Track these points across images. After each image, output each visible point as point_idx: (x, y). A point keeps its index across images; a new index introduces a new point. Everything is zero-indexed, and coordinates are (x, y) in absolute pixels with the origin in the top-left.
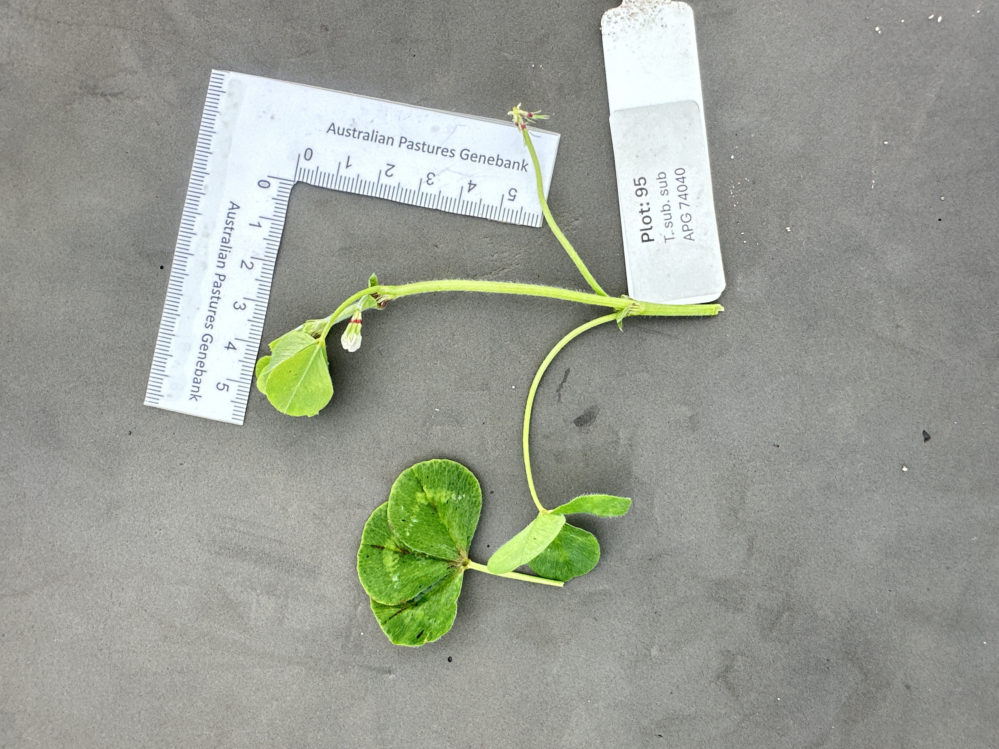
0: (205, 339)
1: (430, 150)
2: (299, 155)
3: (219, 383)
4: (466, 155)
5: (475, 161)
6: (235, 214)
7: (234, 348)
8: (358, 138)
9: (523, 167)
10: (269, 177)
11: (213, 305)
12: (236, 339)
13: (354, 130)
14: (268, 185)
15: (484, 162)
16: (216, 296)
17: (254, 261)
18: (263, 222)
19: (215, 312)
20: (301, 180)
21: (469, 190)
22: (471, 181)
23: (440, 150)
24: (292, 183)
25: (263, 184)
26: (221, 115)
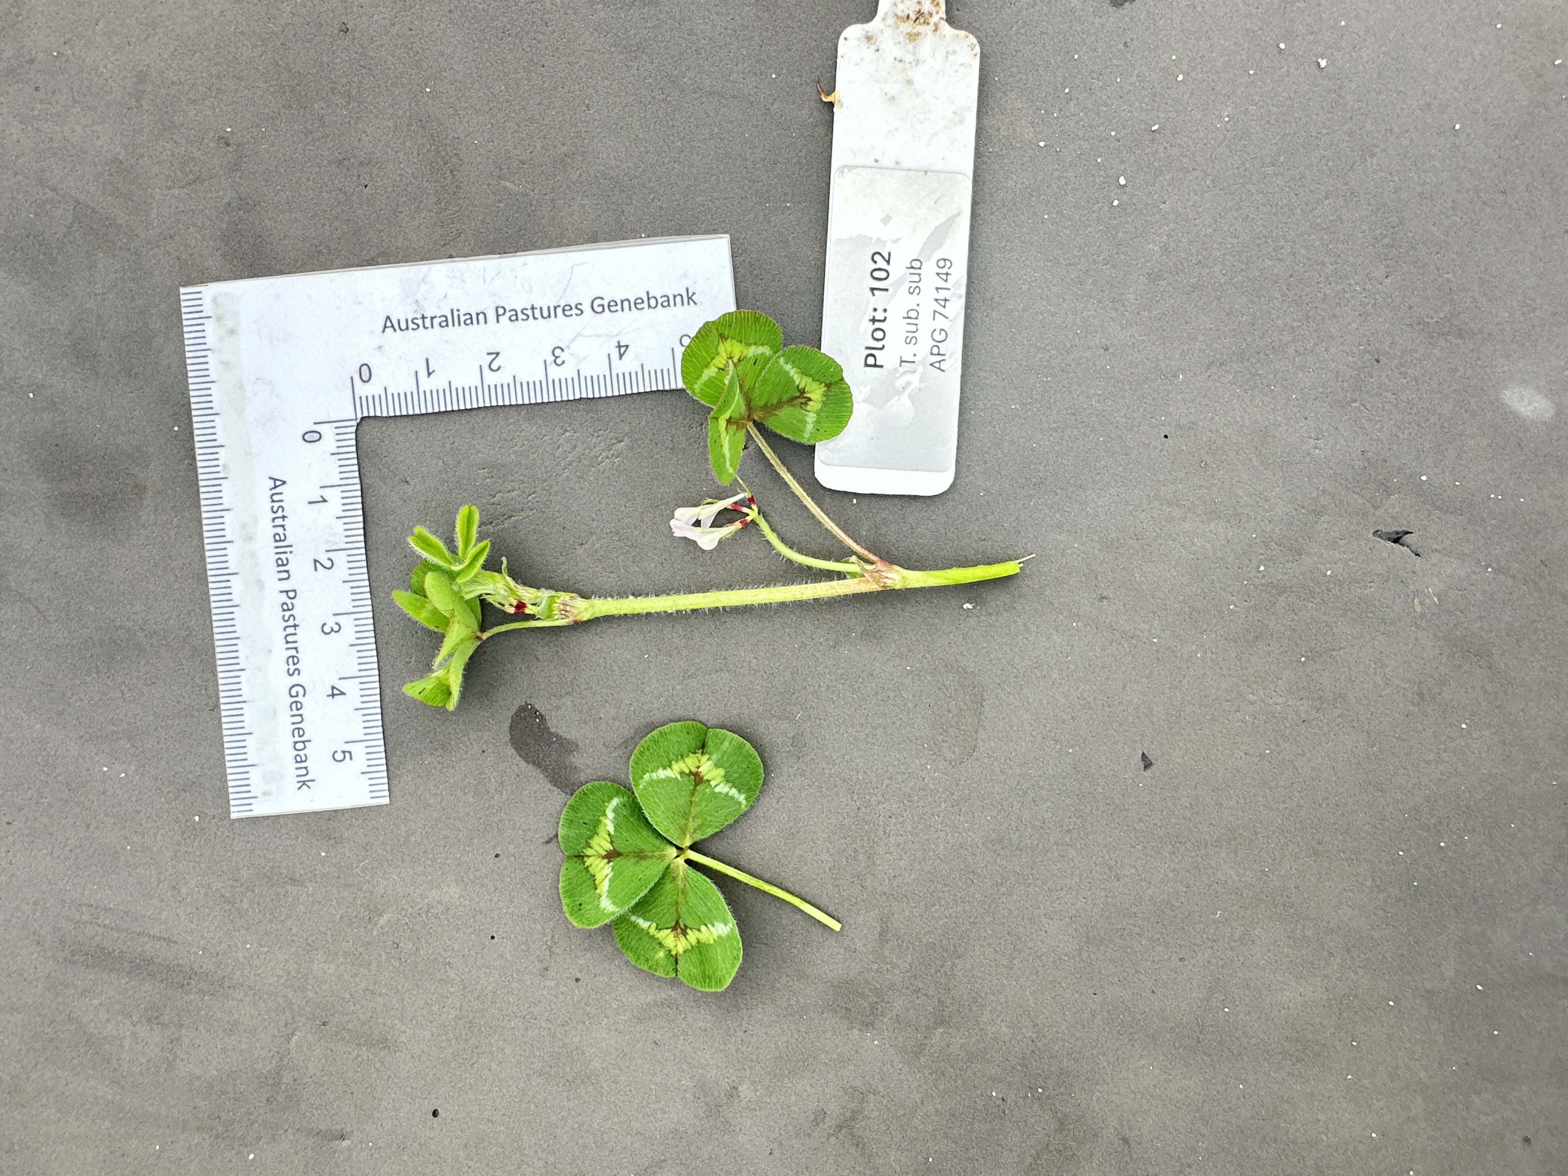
0: (294, 693)
1: (545, 314)
2: (352, 378)
3: (336, 752)
4: (599, 305)
5: (617, 311)
6: (281, 493)
7: (342, 693)
8: (432, 327)
9: (689, 298)
10: (315, 423)
11: (290, 639)
12: (340, 679)
13: (423, 318)
14: (318, 436)
15: (630, 309)
16: (291, 625)
17: (330, 555)
18: (327, 493)
19: (296, 648)
20: (366, 414)
21: (621, 356)
22: (619, 342)
23: (559, 310)
24: (355, 423)
25: (311, 437)
26: (214, 352)
